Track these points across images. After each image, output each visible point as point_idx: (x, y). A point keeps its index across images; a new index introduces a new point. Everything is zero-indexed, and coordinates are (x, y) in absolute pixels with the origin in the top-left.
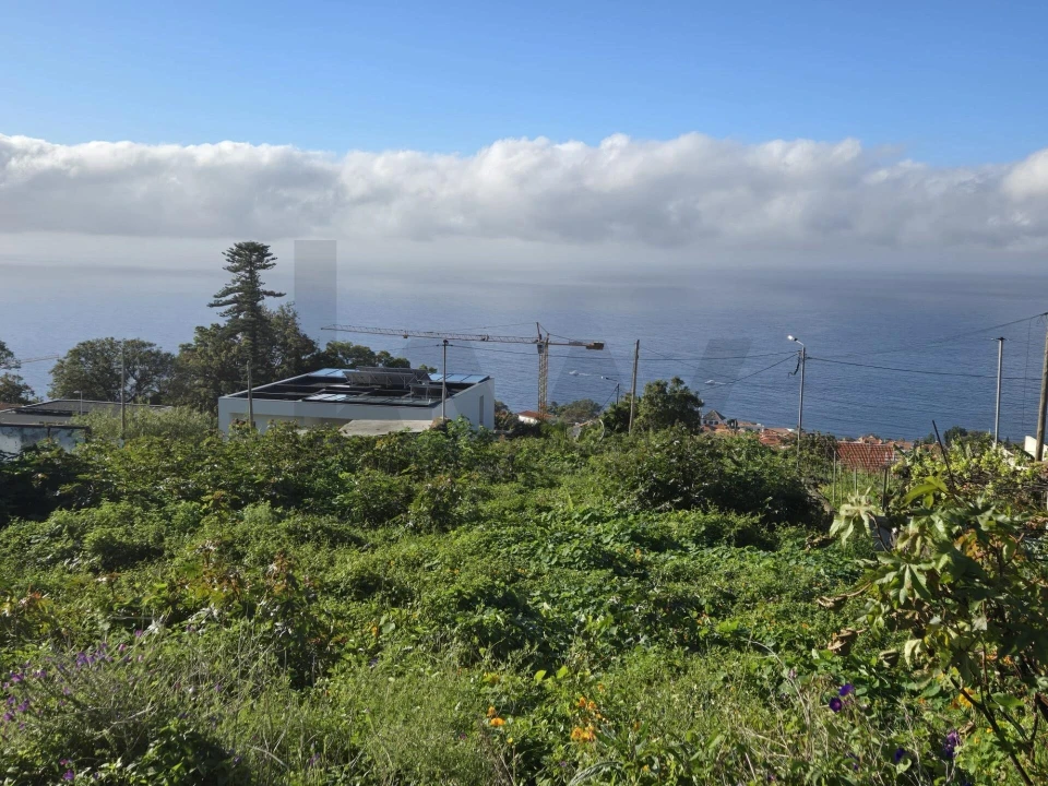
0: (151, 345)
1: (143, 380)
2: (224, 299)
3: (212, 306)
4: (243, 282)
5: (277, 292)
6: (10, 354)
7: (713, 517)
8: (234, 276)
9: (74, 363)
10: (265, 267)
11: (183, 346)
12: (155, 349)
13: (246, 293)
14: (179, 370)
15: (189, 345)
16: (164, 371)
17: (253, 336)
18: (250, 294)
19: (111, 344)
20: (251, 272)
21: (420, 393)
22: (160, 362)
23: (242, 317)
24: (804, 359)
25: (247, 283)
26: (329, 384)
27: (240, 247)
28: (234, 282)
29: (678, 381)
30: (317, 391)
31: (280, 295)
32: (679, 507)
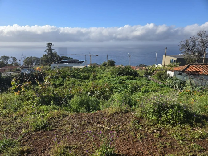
0: (37, 57)
1: (37, 62)
2: (47, 51)
3: (45, 52)
6: (17, 59)
7: (128, 76)
8: (48, 47)
9: (26, 60)
10: (52, 46)
14: (41, 61)
15: (42, 57)
17: (51, 56)
18: (50, 50)
19: (31, 57)
20: (50, 47)
21: (78, 62)
22: (38, 60)
23: (49, 53)
24: (130, 56)
26: (66, 62)
27: (48, 43)
29: (112, 60)
30: (64, 63)
31: (54, 50)
32: (123, 75)
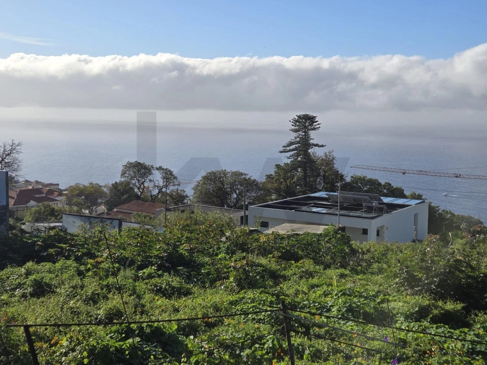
0: (245, 174)
2: (288, 148)
3: (281, 152)
4: (300, 138)
5: (320, 144)
6: (175, 178)
8: (295, 134)
9: (205, 184)
10: (314, 129)
11: (267, 176)
12: (248, 177)
13: (302, 144)
15: (271, 175)
16: (252, 190)
17: (305, 170)
18: (304, 144)
19: (224, 173)
20: (305, 132)
23: (299, 159)
25: (303, 138)
27: (299, 117)
28: (296, 138)
31: (322, 146)
